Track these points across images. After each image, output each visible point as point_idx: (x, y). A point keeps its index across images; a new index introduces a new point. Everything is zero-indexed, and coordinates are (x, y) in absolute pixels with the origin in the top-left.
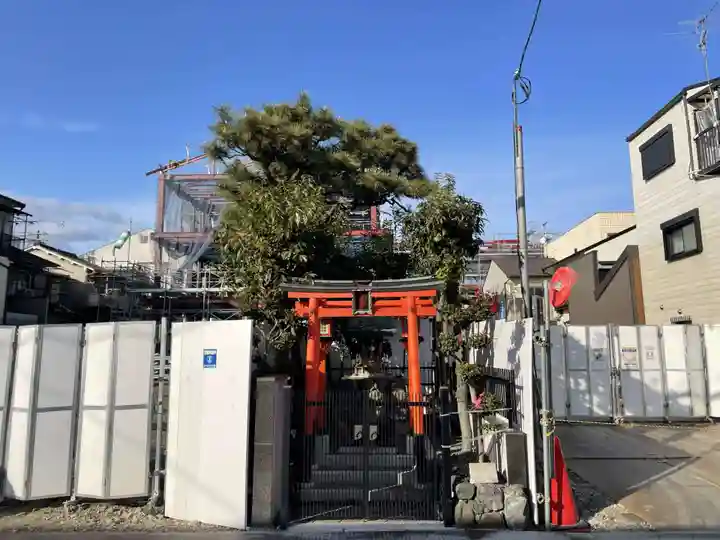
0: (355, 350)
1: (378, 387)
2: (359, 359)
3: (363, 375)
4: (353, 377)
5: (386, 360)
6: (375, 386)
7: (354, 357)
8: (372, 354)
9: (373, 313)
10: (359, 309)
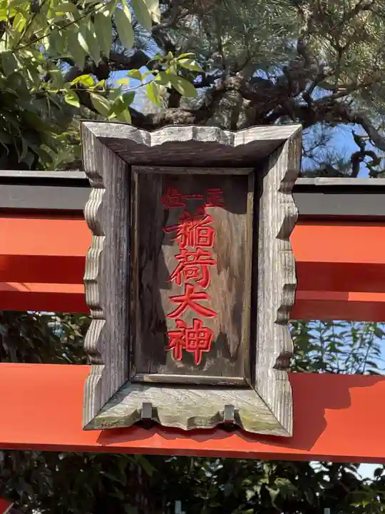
10: (162, 375)
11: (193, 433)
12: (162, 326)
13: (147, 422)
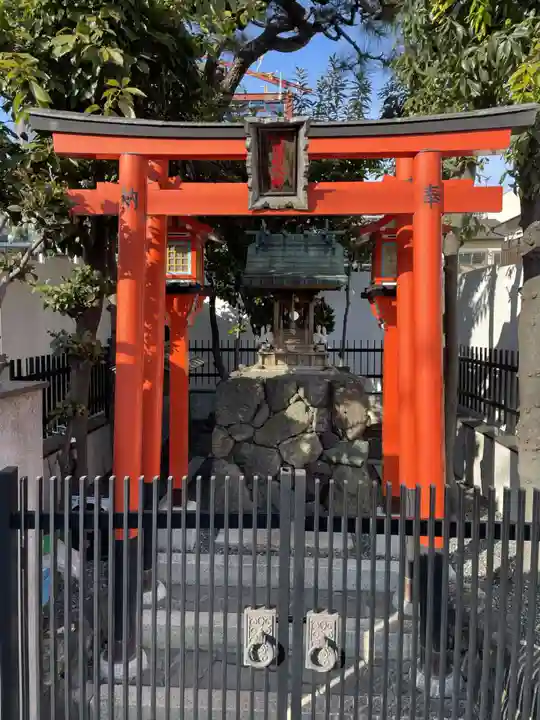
0: (261, 318)
1: (306, 396)
2: (267, 336)
3: (275, 369)
4: (253, 372)
5: (322, 337)
6: (301, 392)
7: (257, 332)
8: (293, 325)
9: (312, 203)
10: (270, 193)
11: (279, 209)
12: (269, 178)
13: (266, 207)
